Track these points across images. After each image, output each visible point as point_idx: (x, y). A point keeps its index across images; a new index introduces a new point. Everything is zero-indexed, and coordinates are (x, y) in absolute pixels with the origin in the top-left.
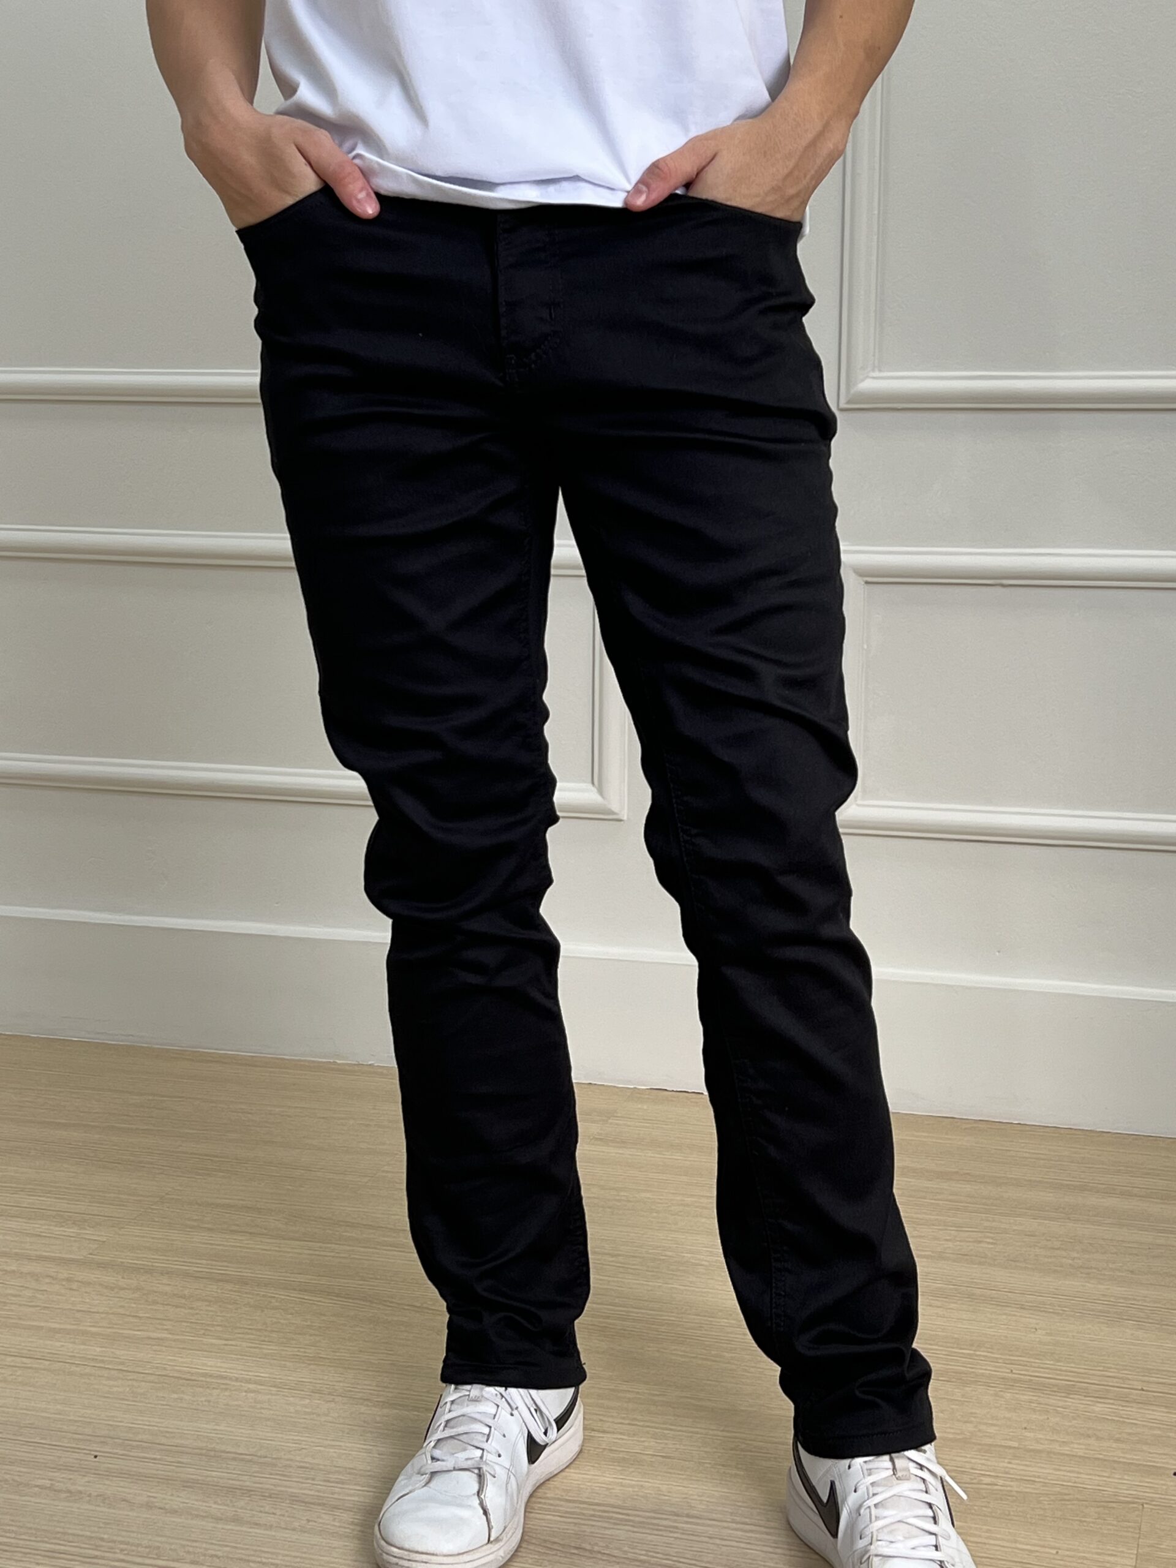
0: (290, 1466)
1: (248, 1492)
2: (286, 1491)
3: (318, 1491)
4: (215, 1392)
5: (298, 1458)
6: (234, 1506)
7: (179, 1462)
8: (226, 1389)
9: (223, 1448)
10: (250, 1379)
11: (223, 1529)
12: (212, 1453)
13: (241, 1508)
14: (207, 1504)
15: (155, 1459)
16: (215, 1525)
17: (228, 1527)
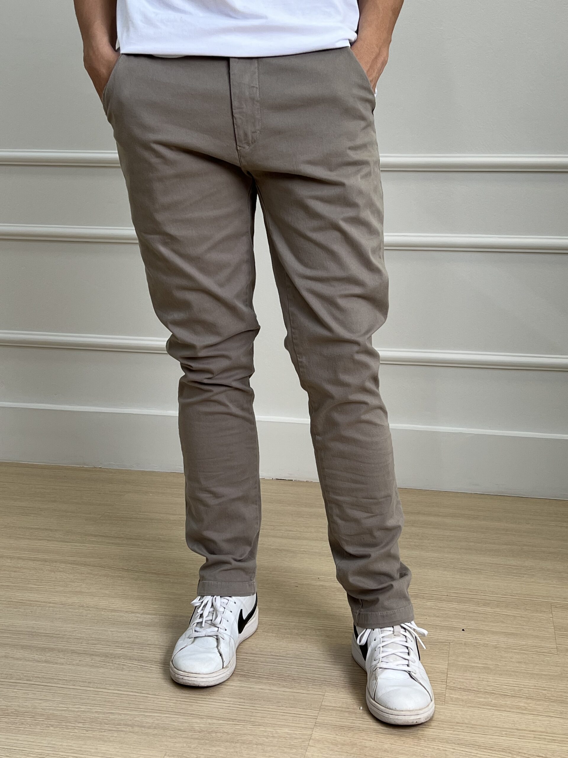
0: (70, 638)
1: (52, 650)
2: (69, 649)
3: (84, 648)
4: (35, 607)
5: (74, 635)
6: (45, 656)
8: (39, 606)
9: (39, 631)
10: (50, 602)
11: (40, 665)
12: (34, 634)
13: (49, 656)
14: (33, 655)
16: (37, 664)
17: (43, 665)
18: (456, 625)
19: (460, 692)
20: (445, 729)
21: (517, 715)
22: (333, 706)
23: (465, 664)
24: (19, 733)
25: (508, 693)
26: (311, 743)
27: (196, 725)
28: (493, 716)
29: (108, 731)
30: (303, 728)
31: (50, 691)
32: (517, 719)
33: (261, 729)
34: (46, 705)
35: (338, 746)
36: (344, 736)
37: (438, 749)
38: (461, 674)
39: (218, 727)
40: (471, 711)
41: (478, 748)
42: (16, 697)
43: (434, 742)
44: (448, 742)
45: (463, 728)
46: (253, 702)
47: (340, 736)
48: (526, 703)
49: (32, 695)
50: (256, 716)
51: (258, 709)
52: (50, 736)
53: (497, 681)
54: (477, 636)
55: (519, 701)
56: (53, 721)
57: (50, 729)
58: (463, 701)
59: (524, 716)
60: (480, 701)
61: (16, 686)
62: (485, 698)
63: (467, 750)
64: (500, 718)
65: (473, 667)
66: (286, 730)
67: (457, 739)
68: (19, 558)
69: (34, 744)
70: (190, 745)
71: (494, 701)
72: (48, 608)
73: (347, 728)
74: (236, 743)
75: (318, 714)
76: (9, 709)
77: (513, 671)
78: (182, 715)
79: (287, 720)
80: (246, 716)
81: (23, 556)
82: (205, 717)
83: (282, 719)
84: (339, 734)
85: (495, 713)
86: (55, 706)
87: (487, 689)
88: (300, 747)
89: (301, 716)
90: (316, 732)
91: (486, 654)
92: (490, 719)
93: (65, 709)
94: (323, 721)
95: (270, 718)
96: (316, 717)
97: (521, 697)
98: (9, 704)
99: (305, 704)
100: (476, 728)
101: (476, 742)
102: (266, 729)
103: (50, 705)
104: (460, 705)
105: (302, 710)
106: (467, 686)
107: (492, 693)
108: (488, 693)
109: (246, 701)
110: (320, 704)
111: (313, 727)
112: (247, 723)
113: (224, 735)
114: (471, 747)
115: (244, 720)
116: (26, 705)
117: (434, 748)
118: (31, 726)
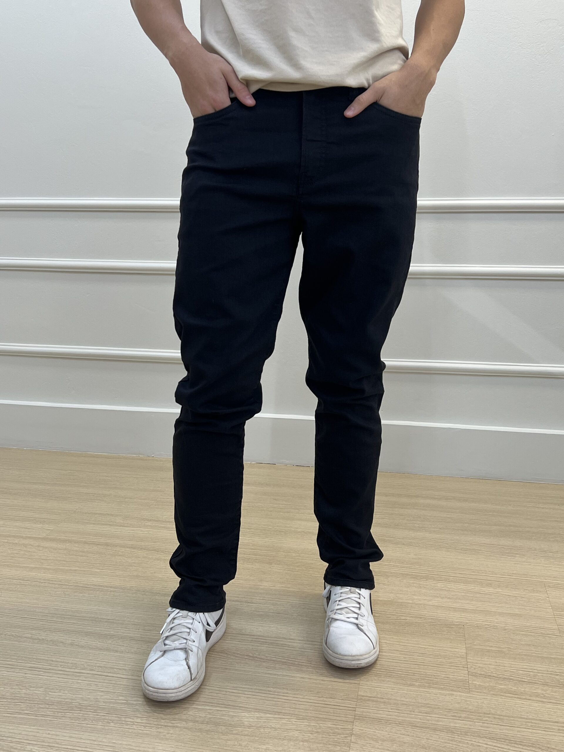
7: (83, 624)
8: (102, 591)
11: (102, 654)
13: (110, 644)
14: (96, 643)
15: (74, 623)
16: (99, 652)
17: (105, 653)
18: (467, 607)
19: (481, 678)
20: (475, 720)
21: (538, 704)
22: (369, 696)
23: (481, 647)
24: (83, 730)
25: (524, 679)
26: (353, 738)
27: (246, 720)
28: (517, 706)
29: (164, 727)
30: (344, 721)
31: (111, 682)
32: (538, 708)
33: (305, 723)
34: (107, 698)
35: (378, 743)
36: (383, 731)
37: (472, 744)
38: (480, 659)
39: (265, 722)
40: (495, 700)
41: (509, 743)
42: (80, 689)
43: (467, 736)
44: (480, 736)
45: (491, 719)
46: (295, 692)
47: (379, 730)
48: (543, 690)
49: (95, 687)
50: (300, 709)
51: (301, 700)
52: (110, 734)
53: (512, 666)
54: (487, 617)
55: (536, 688)
56: (113, 716)
57: (111, 725)
58: (485, 688)
59: (545, 705)
60: (501, 688)
61: (80, 676)
62: (505, 685)
63: (499, 745)
64: (523, 708)
65: (489, 651)
66: (329, 724)
67: (488, 732)
68: (85, 543)
69: (95, 743)
70: (241, 742)
71: (513, 688)
72: (109, 593)
73: (384, 721)
74: (284, 739)
75: (356, 705)
76: (74, 702)
77: (525, 655)
78: (231, 708)
79: (328, 713)
80: (290, 708)
81: (89, 540)
82: (253, 710)
83: (324, 712)
84: (377, 728)
85: (517, 702)
86: (115, 699)
87: (506, 674)
88: (344, 743)
89: (341, 708)
90: (356, 726)
91: (497, 637)
92: (514, 708)
93: (125, 702)
94: (361, 713)
95: (312, 711)
96: (355, 709)
97: (538, 683)
98: (74, 696)
99: (343, 694)
100: (503, 719)
101: (506, 735)
102: (310, 723)
103: (111, 698)
104: (484, 693)
105: (341, 701)
106: (486, 672)
107: (510, 679)
108: (506, 679)
109: (289, 692)
110: (357, 694)
111: (353, 721)
112: (292, 716)
113: (272, 730)
114: (502, 741)
115: (289, 713)
116: (89, 698)
117: (468, 743)
118: (93, 722)
